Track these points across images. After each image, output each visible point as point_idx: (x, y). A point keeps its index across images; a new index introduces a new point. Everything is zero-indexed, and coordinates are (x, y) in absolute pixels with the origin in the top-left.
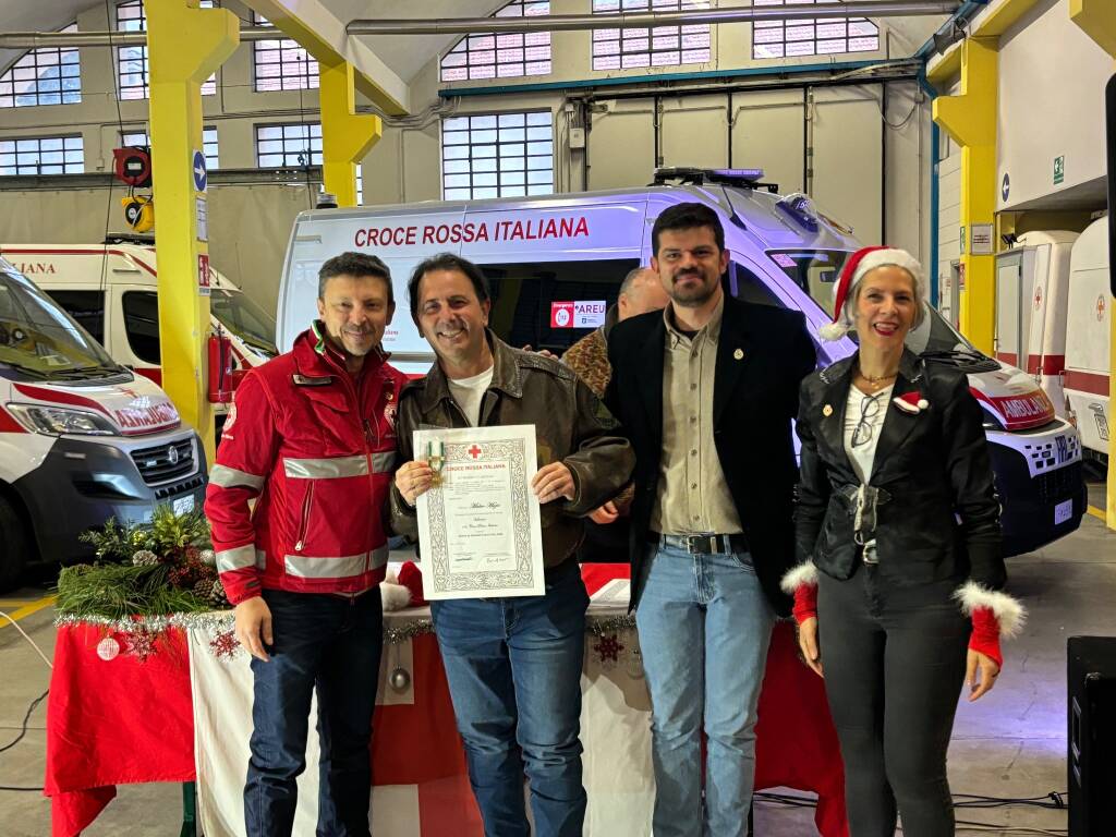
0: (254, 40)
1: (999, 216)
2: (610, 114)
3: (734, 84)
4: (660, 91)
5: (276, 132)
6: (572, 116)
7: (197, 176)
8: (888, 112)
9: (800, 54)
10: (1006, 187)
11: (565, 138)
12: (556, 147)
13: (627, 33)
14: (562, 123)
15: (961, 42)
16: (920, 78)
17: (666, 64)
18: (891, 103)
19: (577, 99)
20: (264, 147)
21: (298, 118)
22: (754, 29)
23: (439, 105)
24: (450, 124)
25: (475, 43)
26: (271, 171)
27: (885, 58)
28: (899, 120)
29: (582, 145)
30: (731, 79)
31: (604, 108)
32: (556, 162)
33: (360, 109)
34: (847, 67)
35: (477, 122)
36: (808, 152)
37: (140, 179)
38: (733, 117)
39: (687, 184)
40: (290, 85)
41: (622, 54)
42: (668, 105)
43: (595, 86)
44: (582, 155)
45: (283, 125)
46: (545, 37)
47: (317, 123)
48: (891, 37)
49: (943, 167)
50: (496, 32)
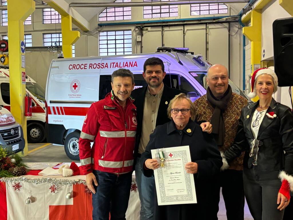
0: (43, 8)
1: (262, 62)
2: (149, 31)
3: (185, 23)
4: (163, 25)
5: (49, 36)
6: (137, 32)
7: (22, 49)
8: (230, 31)
9: (205, 14)
10: (264, 53)
11: (135, 38)
12: (132, 41)
13: (154, 7)
14: (135, 34)
15: (251, 11)
16: (240, 21)
17: (165, 17)
18: (231, 29)
19: (139, 27)
20: (45, 40)
21: (55, 32)
22: (191, 7)
23: (98, 28)
24: (101, 34)
25: (108, 10)
26: (47, 47)
27: (229, 15)
28: (233, 34)
29: (140, 40)
30: (184, 21)
31: (147, 29)
32: (133, 45)
33: (74, 29)
34: (218, 18)
35: (109, 33)
36: (207, 43)
37: (5, 49)
38: (185, 32)
39: (167, 52)
40: (53, 22)
41: (152, 14)
42: (166, 29)
43: (144, 23)
44: (140, 43)
45: (51, 34)
46: (129, 8)
47: (61, 33)
48: (231, 9)
49: (247, 48)
50: (115, 7)
